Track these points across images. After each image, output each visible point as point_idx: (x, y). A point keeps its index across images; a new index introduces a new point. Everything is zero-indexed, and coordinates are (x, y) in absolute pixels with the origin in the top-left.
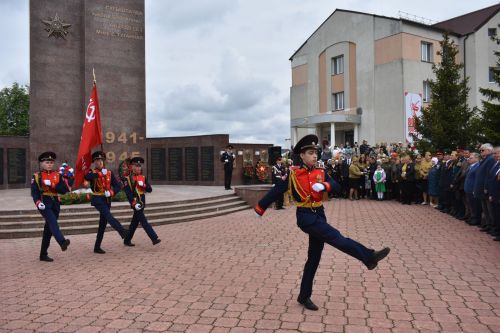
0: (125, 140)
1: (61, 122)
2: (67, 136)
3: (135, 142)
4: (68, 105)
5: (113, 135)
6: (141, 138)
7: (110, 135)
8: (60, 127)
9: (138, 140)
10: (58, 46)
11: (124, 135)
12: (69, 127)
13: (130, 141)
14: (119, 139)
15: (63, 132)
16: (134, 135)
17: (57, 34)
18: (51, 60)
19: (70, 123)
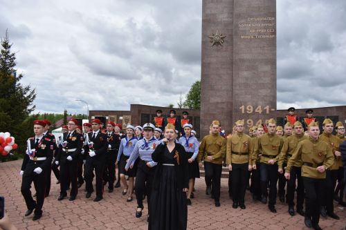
0: (260, 112)
1: (218, 100)
2: (222, 108)
3: (268, 112)
4: (223, 88)
5: (252, 108)
6: (273, 110)
7: (250, 108)
8: (218, 103)
9: (270, 111)
10: (218, 51)
11: (260, 107)
12: (223, 103)
13: (264, 112)
14: (256, 111)
15: (220, 106)
16: (267, 108)
17: (217, 43)
18: (214, 60)
19: (224, 100)
